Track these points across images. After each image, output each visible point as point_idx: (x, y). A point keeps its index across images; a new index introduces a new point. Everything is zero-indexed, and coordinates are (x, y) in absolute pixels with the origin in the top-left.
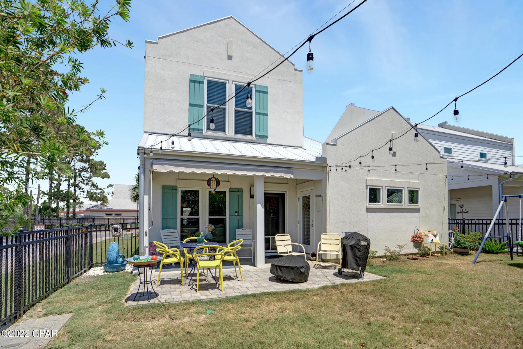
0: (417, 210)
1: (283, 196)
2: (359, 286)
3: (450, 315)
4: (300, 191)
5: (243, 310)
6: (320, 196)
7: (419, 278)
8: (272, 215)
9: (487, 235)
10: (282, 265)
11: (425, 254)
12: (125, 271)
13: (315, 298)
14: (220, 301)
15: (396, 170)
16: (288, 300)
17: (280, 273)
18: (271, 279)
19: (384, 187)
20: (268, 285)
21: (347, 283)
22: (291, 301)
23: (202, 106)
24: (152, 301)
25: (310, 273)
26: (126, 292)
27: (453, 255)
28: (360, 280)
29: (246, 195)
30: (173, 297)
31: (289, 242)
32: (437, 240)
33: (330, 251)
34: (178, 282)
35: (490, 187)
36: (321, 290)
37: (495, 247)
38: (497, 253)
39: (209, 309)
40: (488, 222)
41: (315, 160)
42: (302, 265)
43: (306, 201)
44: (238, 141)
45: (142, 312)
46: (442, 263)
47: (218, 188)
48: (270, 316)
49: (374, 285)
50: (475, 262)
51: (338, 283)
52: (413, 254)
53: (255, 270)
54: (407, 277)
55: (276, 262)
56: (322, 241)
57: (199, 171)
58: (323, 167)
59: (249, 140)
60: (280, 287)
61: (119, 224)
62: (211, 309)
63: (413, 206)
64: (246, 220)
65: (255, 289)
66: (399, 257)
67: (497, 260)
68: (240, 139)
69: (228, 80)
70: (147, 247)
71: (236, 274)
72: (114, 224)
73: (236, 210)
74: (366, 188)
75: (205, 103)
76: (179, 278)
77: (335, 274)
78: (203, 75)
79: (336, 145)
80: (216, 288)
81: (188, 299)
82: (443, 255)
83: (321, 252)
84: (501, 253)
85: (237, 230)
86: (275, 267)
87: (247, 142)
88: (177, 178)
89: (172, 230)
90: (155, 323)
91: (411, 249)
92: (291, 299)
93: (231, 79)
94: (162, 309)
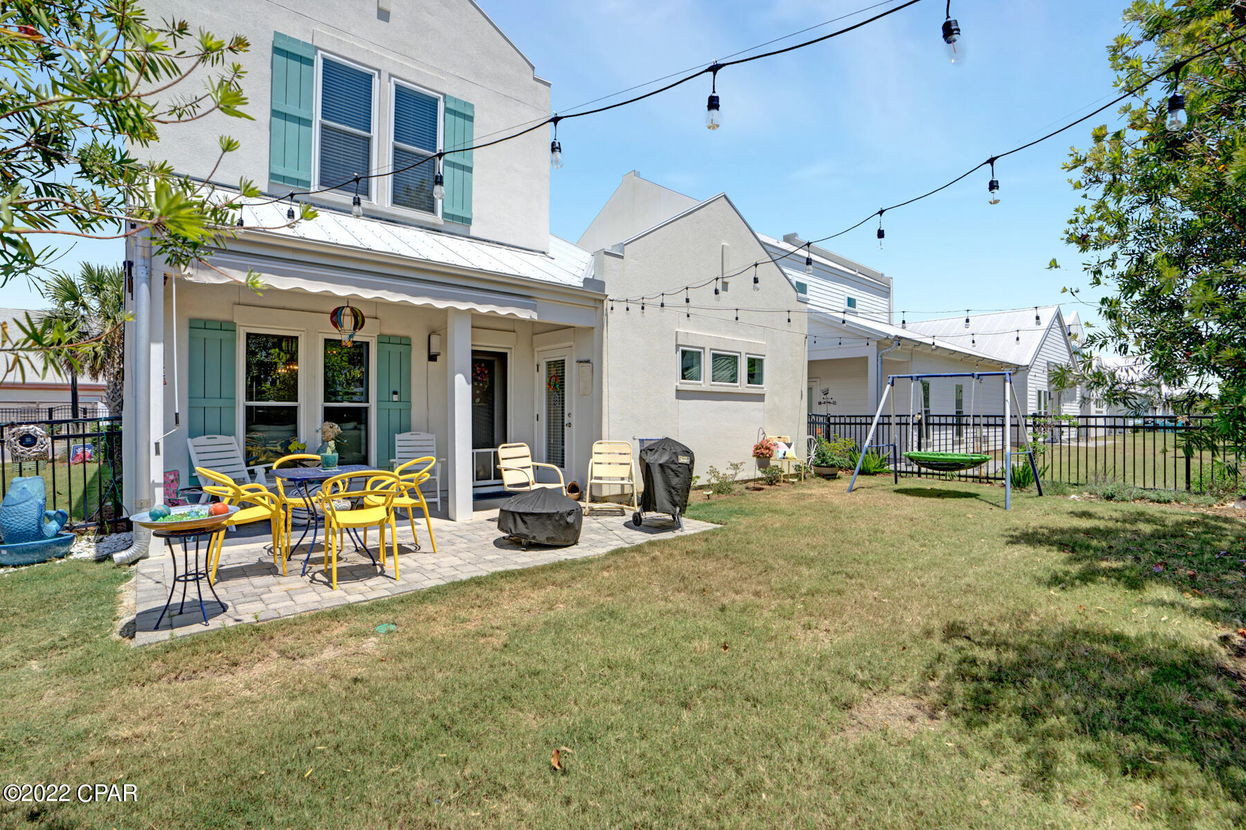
0: (760, 398)
1: (503, 357)
2: (681, 544)
3: (840, 577)
4: (540, 349)
5: (463, 614)
6: (588, 362)
7: (777, 522)
9: (867, 443)
10: (528, 511)
11: (773, 480)
12: (71, 557)
13: (606, 574)
14: (402, 601)
15: (737, 319)
16: (554, 584)
17: (522, 528)
18: (499, 543)
19: (707, 350)
20: (497, 556)
21: (659, 541)
22: (561, 586)
23: (308, 123)
24: (215, 623)
25: (583, 526)
26: (113, 611)
27: (815, 481)
28: (678, 533)
29: (418, 355)
30: (271, 607)
31: (528, 462)
32: (791, 453)
33: (609, 478)
34: (265, 569)
35: (865, 359)
36: (614, 558)
37: (873, 464)
38: (875, 474)
39: (381, 622)
40: (869, 420)
41: (581, 285)
42: (568, 509)
43: (553, 372)
44: (401, 223)
45: (195, 653)
46: (804, 495)
47: (358, 333)
48: (527, 619)
49: (706, 540)
50: (851, 490)
51: (642, 541)
52: (754, 480)
53: (452, 528)
54: (757, 521)
55: (511, 505)
56: (595, 458)
57: (314, 287)
58: (595, 300)
59: (429, 223)
60: (528, 560)
61: (40, 422)
62: (387, 622)
63: (753, 389)
64: (418, 412)
65: (472, 568)
66: (732, 487)
67: (878, 486)
68: (405, 218)
69: (379, 71)
70: (158, 485)
71: (416, 540)
72: (21, 424)
73: (395, 387)
74: (677, 350)
75: (317, 117)
76: (265, 561)
77: (626, 525)
78: (310, 42)
79: (622, 257)
80: (377, 575)
81: (316, 605)
82: (800, 479)
83: (594, 481)
84: (879, 473)
85: (398, 437)
86: (511, 517)
87: (421, 227)
88: (237, 300)
89: (221, 439)
90: (242, 675)
91: (751, 470)
92: (559, 581)
93: (387, 68)
94: (252, 638)
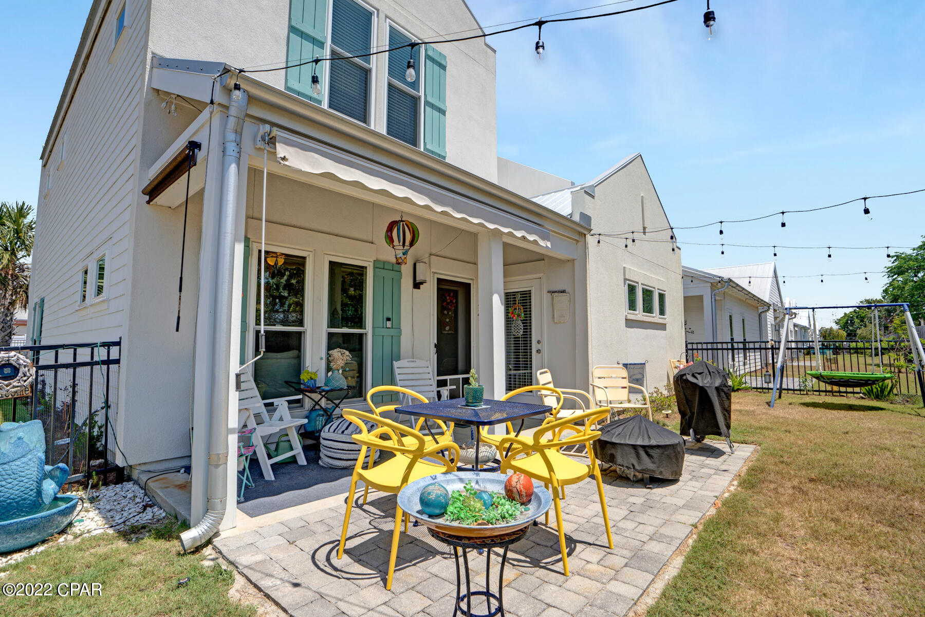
1: (464, 286)
6: (563, 292)
8: (447, 328)
19: (640, 285)
23: (321, 44)
29: (406, 282)
35: (701, 298)
63: (662, 319)
69: (378, 11)
73: (388, 314)
74: (625, 284)
75: (328, 41)
79: (593, 197)
85: (396, 364)
93: (384, 9)
